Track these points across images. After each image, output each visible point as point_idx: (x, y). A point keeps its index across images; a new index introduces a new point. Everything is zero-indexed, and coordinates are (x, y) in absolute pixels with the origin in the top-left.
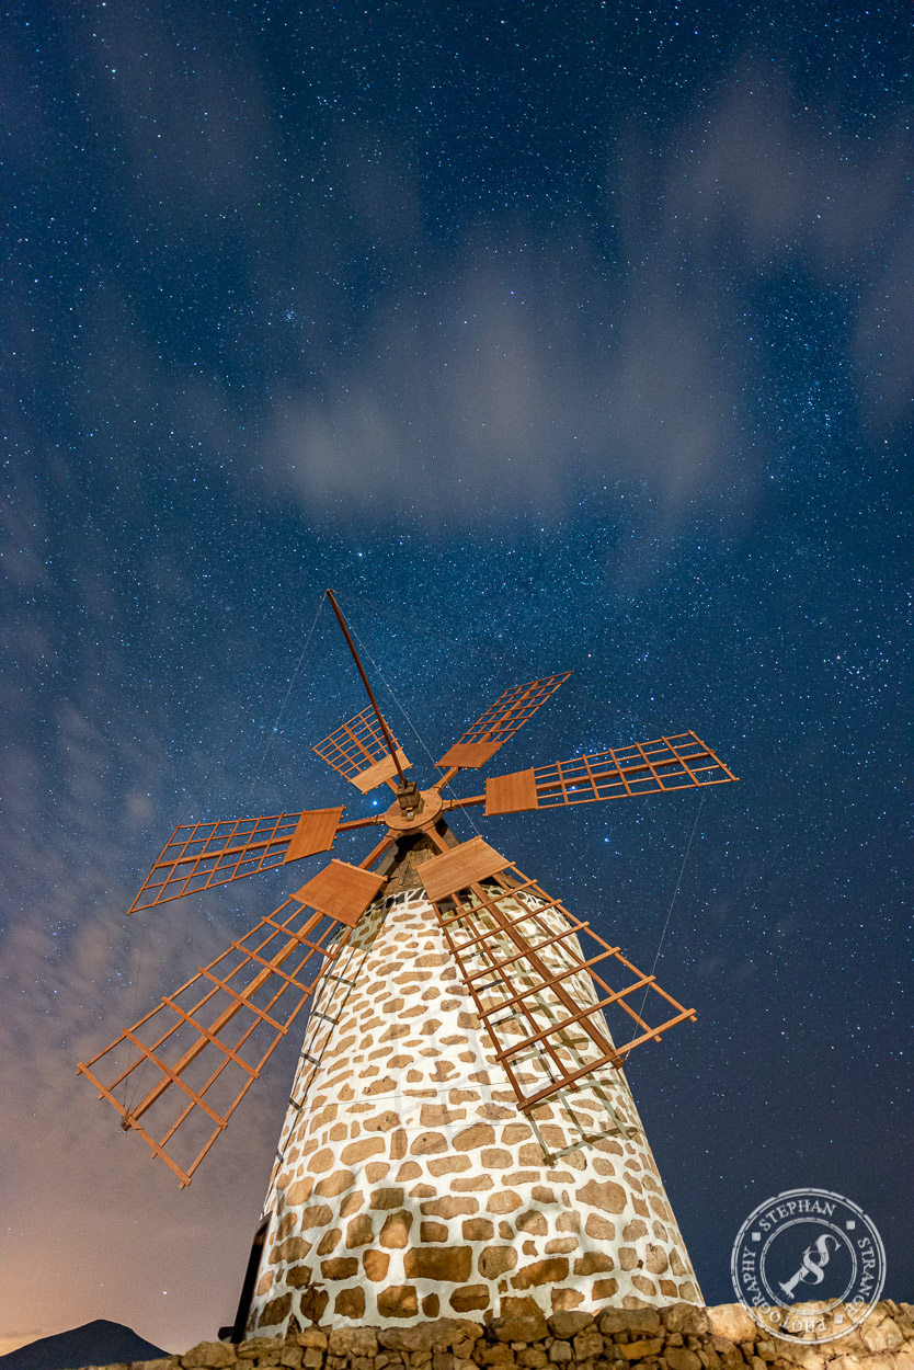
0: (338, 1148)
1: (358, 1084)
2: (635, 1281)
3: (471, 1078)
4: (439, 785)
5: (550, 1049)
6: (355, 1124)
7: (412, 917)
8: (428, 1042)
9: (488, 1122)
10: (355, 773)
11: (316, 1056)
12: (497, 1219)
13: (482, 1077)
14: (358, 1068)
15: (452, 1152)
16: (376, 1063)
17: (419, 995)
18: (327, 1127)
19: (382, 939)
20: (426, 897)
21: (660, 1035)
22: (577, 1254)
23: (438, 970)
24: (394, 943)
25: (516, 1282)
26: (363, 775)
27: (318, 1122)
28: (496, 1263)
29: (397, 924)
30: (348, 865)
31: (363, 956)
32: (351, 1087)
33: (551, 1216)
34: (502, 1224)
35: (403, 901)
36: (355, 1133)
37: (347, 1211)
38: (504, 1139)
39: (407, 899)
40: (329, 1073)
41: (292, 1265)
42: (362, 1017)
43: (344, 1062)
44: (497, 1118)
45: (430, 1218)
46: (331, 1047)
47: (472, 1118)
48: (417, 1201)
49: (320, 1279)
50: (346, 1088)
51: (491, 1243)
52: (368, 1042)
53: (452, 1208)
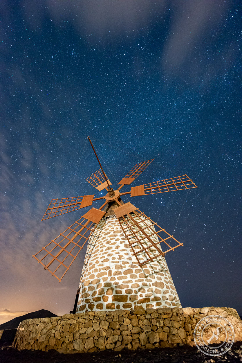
0: (96, 274)
1: (100, 260)
2: (166, 303)
3: (127, 259)
4: (119, 189)
5: (147, 252)
6: (100, 269)
7: (112, 221)
8: (117, 251)
9: (132, 268)
10: (97, 186)
11: (90, 254)
12: (133, 289)
13: (130, 259)
14: (100, 256)
15: (123, 275)
16: (104, 255)
17: (115, 240)
18: (93, 269)
19: (105, 227)
20: (116, 217)
21: (174, 249)
22: (153, 297)
23: (119, 234)
24: (108, 228)
25: (138, 303)
26: (99, 186)
27: (91, 268)
28: (133, 299)
29: (109, 223)
30: (96, 209)
31: (100, 231)
32: (98, 261)
33: (146, 289)
34: (135, 291)
35: (110, 218)
36: (100, 271)
37: (98, 287)
38: (135, 272)
39: (111, 217)
40: (93, 257)
41: (86, 299)
42: (101, 245)
43: (97, 255)
44: (134, 268)
45: (118, 289)
46: (93, 252)
47: (128, 268)
48: (115, 285)
49: (92, 301)
50: (97, 261)
51: (132, 294)
52: (102, 251)
53: (123, 287)
